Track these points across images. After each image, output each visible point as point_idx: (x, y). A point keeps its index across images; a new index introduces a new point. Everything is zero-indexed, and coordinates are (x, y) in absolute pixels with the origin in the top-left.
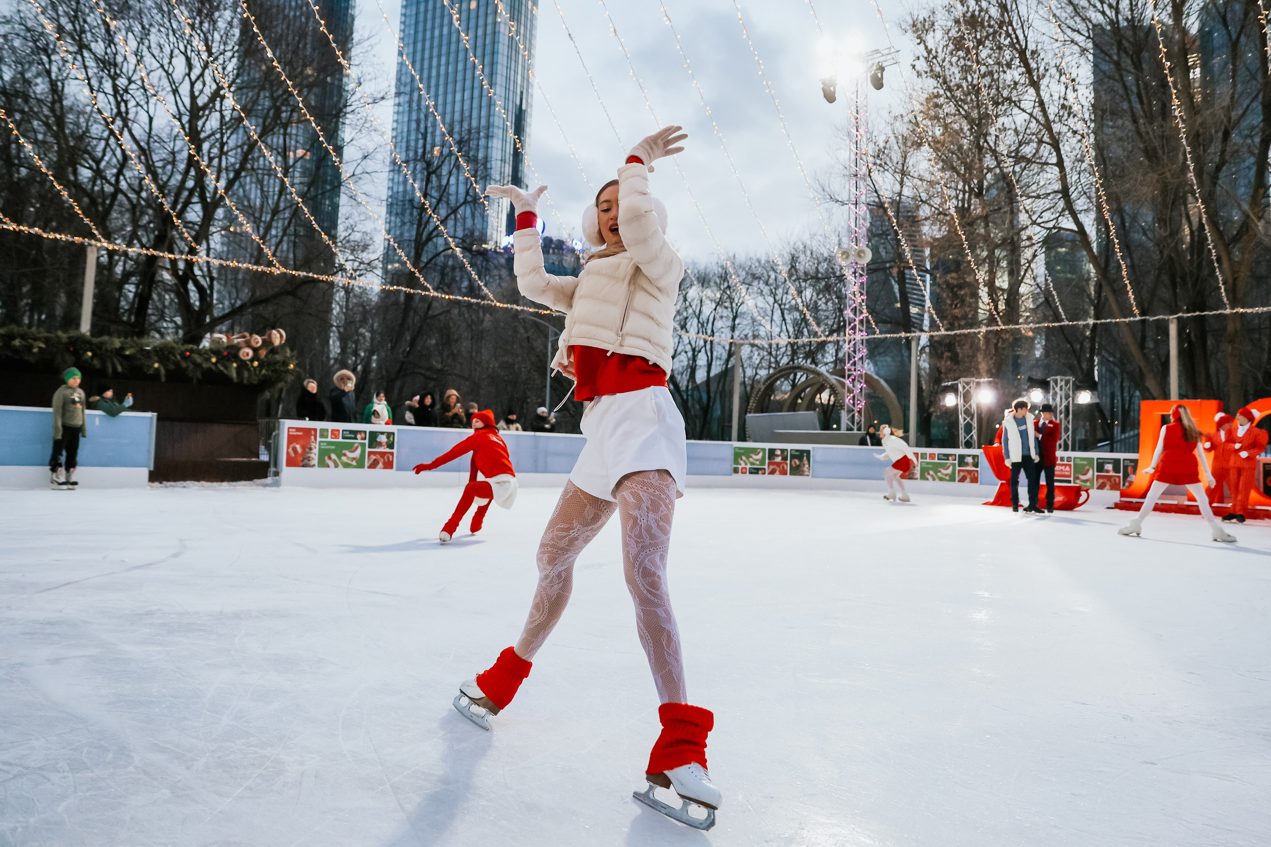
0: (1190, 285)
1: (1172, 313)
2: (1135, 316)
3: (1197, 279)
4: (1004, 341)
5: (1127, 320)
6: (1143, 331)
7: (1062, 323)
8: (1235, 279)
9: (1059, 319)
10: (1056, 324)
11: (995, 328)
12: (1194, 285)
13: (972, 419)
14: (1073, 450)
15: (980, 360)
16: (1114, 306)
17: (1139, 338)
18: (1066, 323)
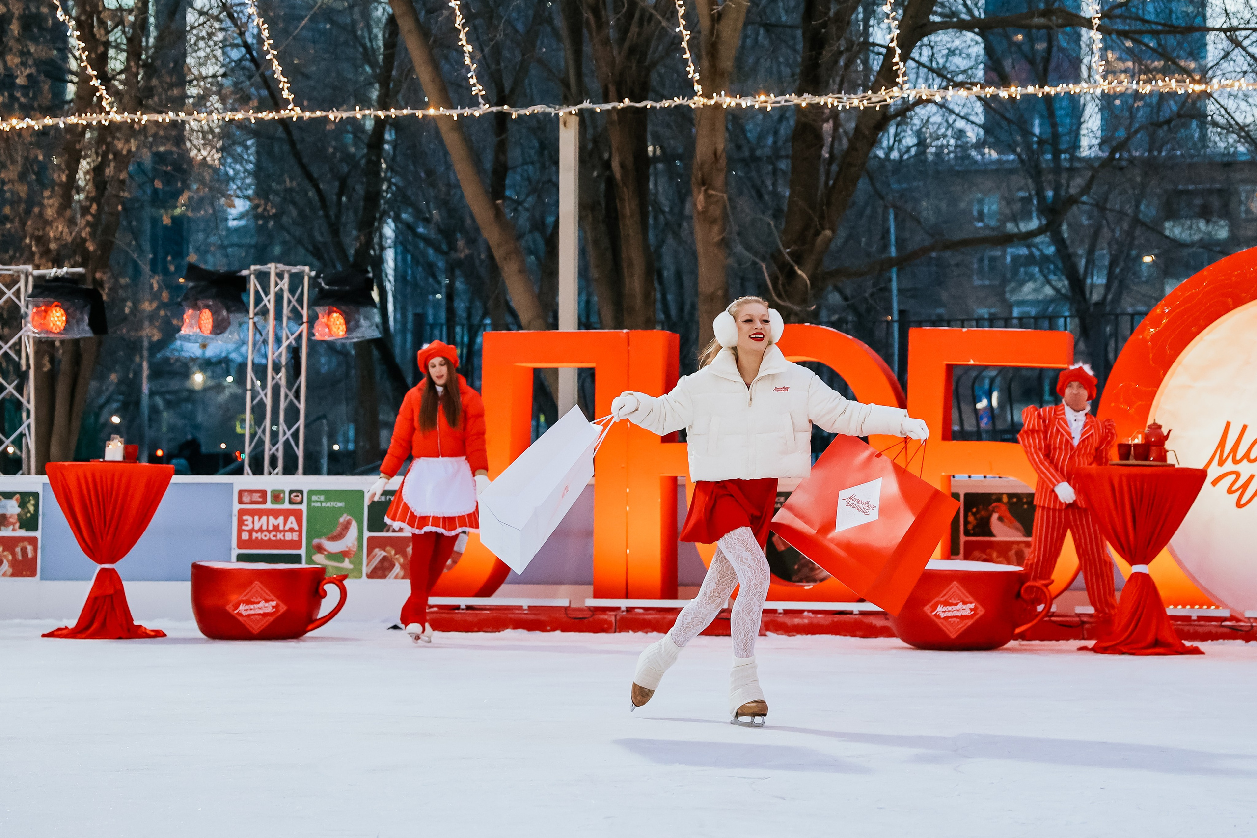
0: (612, 34)
1: (566, 101)
2: (473, 102)
3: (630, 15)
4: (122, 160)
5: (454, 114)
6: (501, 147)
7: (284, 113)
8: (717, 19)
9: (277, 103)
10: (266, 116)
11: (94, 119)
12: (624, 31)
13: (20, 389)
14: (312, 469)
15: (50, 213)
16: (423, 73)
17: (488, 165)
18: (293, 112)
